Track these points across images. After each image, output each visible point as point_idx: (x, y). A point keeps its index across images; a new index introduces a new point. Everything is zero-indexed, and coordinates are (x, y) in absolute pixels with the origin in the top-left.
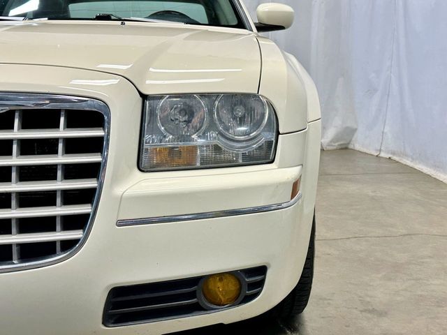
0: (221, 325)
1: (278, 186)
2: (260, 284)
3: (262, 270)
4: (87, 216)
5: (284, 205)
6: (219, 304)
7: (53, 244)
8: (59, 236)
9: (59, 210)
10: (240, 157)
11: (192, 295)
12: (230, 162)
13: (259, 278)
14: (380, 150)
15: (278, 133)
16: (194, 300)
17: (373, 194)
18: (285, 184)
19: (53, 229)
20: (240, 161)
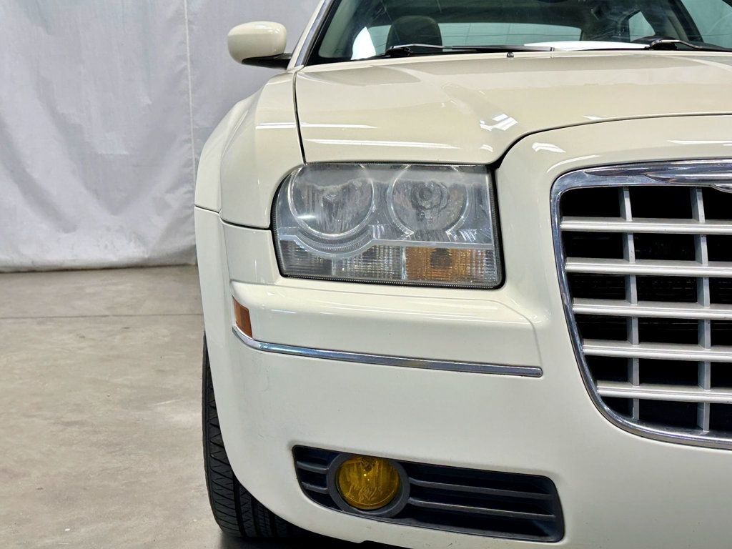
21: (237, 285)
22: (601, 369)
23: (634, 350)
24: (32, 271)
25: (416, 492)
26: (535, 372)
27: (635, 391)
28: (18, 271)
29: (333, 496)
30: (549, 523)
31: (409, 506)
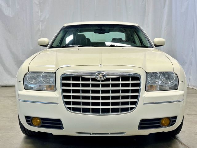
0: (163, 132)
1: (180, 95)
2: (175, 121)
3: (175, 117)
4: (136, 102)
5: (180, 101)
6: (164, 126)
7: (128, 108)
8: (130, 106)
9: (130, 100)
10: (168, 88)
11: (159, 123)
12: (166, 89)
13: (175, 119)
14: (189, 85)
15: (179, 82)
16: (159, 124)
17: (190, 101)
18: (182, 95)
19: (128, 105)
20: (169, 89)
21: (19, 91)
22: (67, 103)
23: (72, 100)
24: (6, 86)
25: (43, 123)
26: (57, 104)
27: (72, 106)
28: (3, 86)
29: (31, 124)
30: (62, 126)
31: (42, 125)
